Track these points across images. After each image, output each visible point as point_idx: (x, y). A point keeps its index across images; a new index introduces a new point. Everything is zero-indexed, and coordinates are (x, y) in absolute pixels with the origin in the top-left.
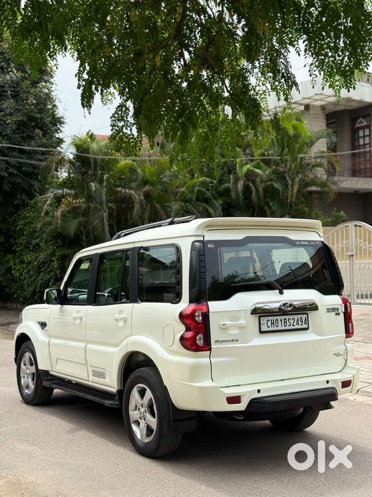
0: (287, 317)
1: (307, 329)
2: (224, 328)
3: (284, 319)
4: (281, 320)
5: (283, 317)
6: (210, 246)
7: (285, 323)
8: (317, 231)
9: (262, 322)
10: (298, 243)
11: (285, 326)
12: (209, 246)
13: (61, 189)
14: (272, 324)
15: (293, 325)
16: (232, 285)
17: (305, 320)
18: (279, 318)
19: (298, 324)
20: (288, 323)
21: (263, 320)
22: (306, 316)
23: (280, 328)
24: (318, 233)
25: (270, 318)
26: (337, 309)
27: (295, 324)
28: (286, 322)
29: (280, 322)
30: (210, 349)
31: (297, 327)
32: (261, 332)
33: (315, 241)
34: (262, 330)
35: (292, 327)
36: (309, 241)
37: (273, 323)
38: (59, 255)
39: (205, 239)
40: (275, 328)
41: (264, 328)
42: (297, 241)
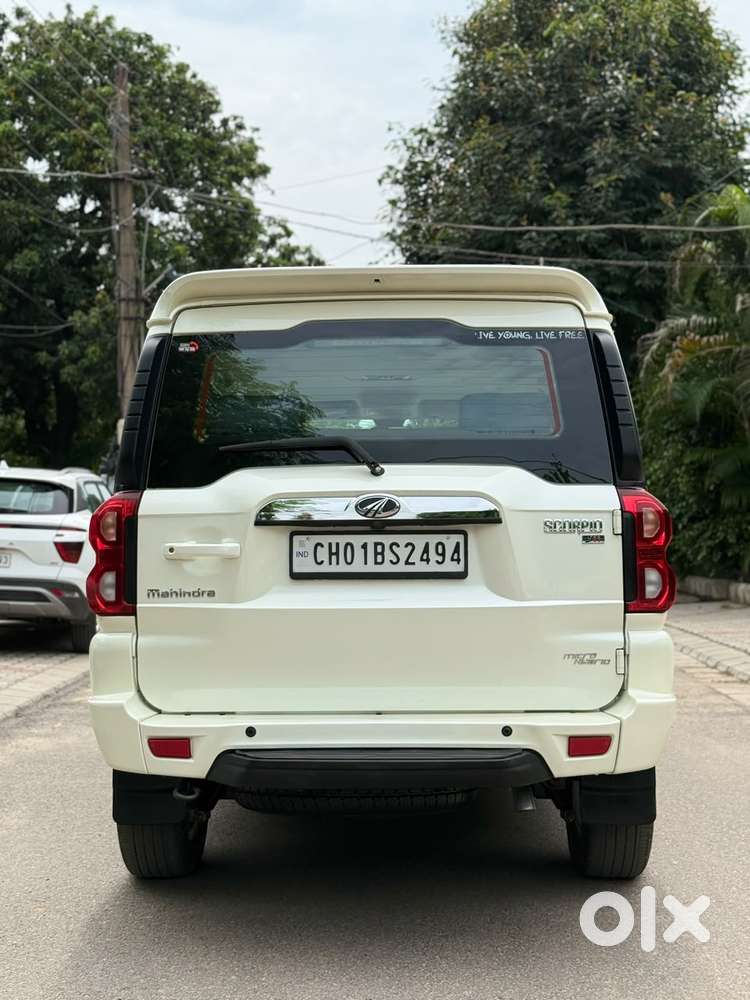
0: (387, 540)
1: (461, 576)
2: (174, 557)
3: (376, 544)
4: (364, 546)
5: (371, 539)
6: (184, 348)
7: (376, 554)
8: (576, 302)
9: (296, 549)
10: (490, 335)
11: (376, 563)
12: (181, 349)
13: (685, 316)
14: (331, 554)
15: (407, 563)
16: (221, 448)
17: (457, 550)
18: (357, 541)
19: (428, 560)
20: (389, 556)
21: (302, 544)
22: (460, 538)
23: (358, 566)
24: (579, 308)
25: (325, 540)
26: (593, 525)
27: (415, 558)
28: (382, 554)
29: (359, 552)
30: (133, 612)
31: (421, 567)
32: (296, 577)
33: (556, 330)
34: (296, 570)
35: (401, 568)
36: (532, 331)
37: (337, 554)
38: (692, 463)
39: (175, 331)
40: (343, 568)
41: (304, 565)
42: (486, 330)
